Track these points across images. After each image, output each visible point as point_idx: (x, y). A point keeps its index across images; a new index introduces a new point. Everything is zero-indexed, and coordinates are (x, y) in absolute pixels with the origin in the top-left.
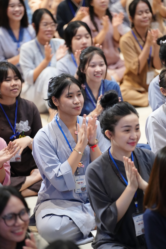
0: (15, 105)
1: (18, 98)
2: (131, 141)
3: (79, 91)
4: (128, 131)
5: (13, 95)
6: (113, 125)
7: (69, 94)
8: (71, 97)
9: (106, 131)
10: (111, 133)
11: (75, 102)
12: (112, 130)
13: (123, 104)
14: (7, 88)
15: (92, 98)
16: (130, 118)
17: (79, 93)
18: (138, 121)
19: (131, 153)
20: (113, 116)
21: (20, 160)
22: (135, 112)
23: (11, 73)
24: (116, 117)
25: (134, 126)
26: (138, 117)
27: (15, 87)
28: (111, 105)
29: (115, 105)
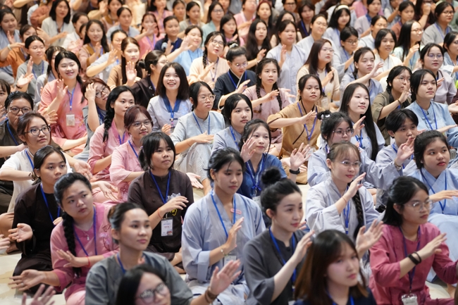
0: (167, 177)
1: (170, 169)
2: (294, 222)
3: (239, 170)
4: (291, 210)
5: (164, 166)
6: (275, 204)
7: (228, 170)
8: (229, 174)
9: (268, 210)
10: (273, 212)
11: (232, 181)
12: (274, 209)
13: (285, 182)
14: (158, 160)
15: (251, 170)
16: (293, 197)
17: (239, 172)
18: (301, 200)
19: (292, 234)
20: (275, 194)
21: (171, 234)
22: (298, 190)
23: (162, 143)
24: (279, 196)
25: (297, 205)
26: (301, 195)
27: (167, 159)
28: (273, 182)
29: (277, 183)
